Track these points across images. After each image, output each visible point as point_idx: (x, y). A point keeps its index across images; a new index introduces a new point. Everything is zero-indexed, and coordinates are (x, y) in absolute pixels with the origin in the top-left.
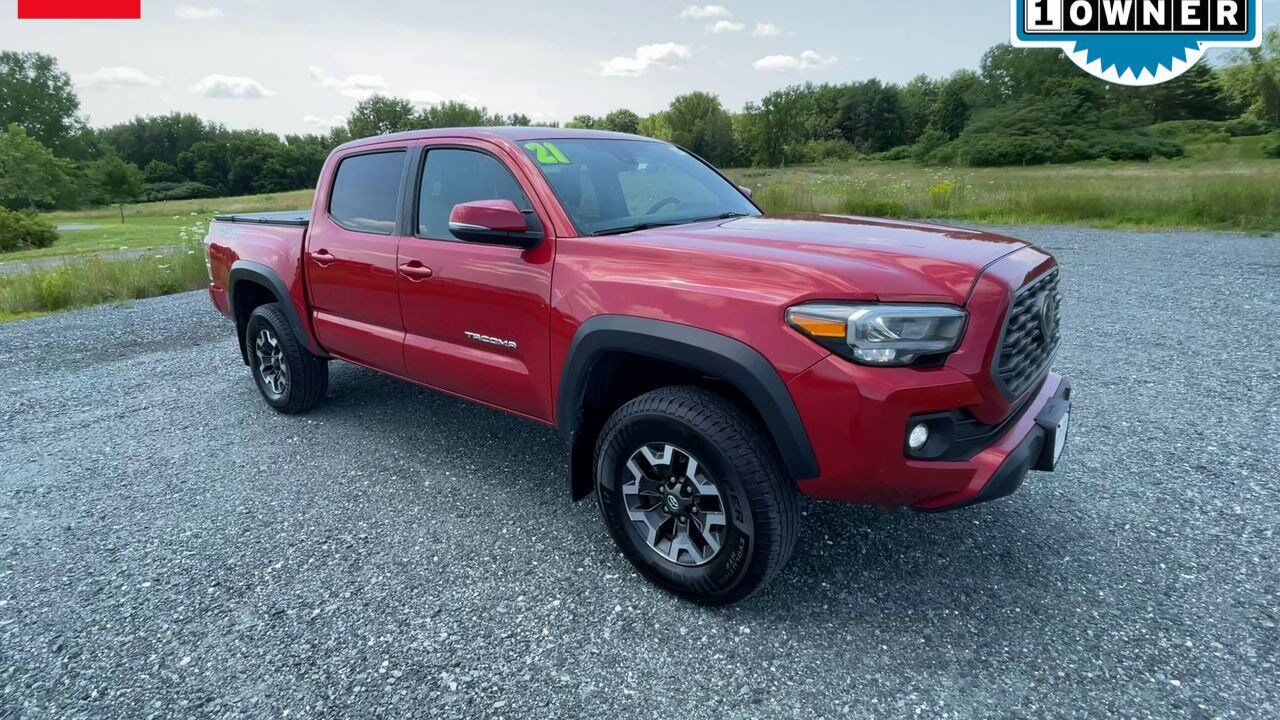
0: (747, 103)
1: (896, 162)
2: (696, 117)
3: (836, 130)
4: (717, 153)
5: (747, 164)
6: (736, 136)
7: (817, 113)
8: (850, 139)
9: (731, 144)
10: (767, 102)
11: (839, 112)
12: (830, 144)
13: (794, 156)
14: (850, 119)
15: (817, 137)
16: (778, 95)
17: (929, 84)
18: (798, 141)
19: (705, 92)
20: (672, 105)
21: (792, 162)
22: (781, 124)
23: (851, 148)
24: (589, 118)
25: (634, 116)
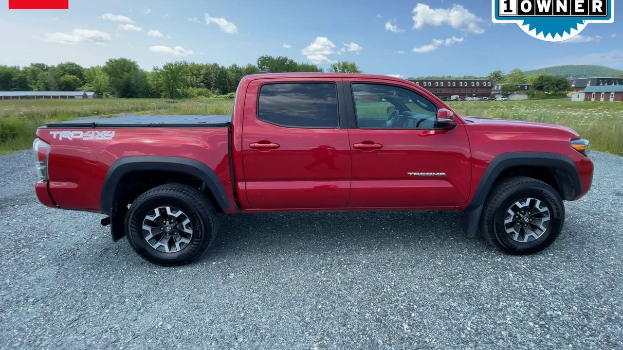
0: (154, 67)
1: (230, 99)
2: (123, 71)
3: (201, 84)
4: (140, 90)
5: (159, 96)
6: (150, 82)
7: (191, 75)
8: (209, 88)
9: (148, 87)
10: (165, 67)
11: (202, 76)
12: (200, 90)
13: (183, 94)
14: (207, 79)
15: (193, 86)
16: (171, 65)
17: (238, 68)
18: (184, 87)
19: (128, 58)
20: (107, 63)
21: (183, 97)
22: (175, 79)
23: (210, 92)
24: (43, 65)
25: (79, 66)
